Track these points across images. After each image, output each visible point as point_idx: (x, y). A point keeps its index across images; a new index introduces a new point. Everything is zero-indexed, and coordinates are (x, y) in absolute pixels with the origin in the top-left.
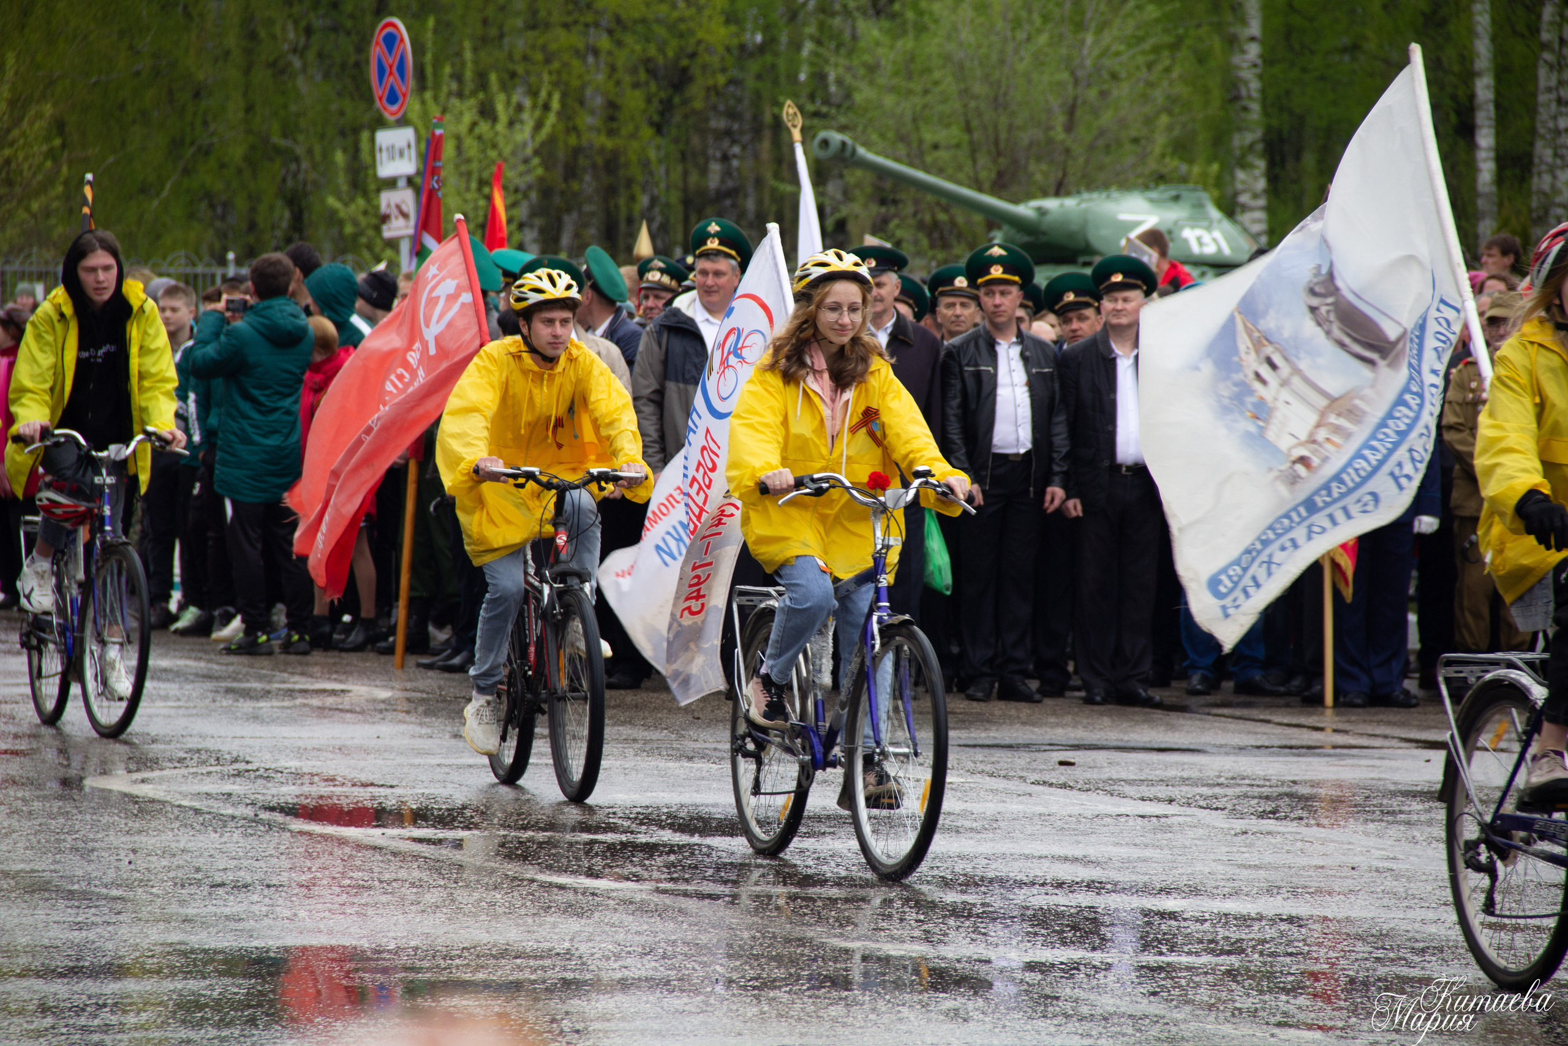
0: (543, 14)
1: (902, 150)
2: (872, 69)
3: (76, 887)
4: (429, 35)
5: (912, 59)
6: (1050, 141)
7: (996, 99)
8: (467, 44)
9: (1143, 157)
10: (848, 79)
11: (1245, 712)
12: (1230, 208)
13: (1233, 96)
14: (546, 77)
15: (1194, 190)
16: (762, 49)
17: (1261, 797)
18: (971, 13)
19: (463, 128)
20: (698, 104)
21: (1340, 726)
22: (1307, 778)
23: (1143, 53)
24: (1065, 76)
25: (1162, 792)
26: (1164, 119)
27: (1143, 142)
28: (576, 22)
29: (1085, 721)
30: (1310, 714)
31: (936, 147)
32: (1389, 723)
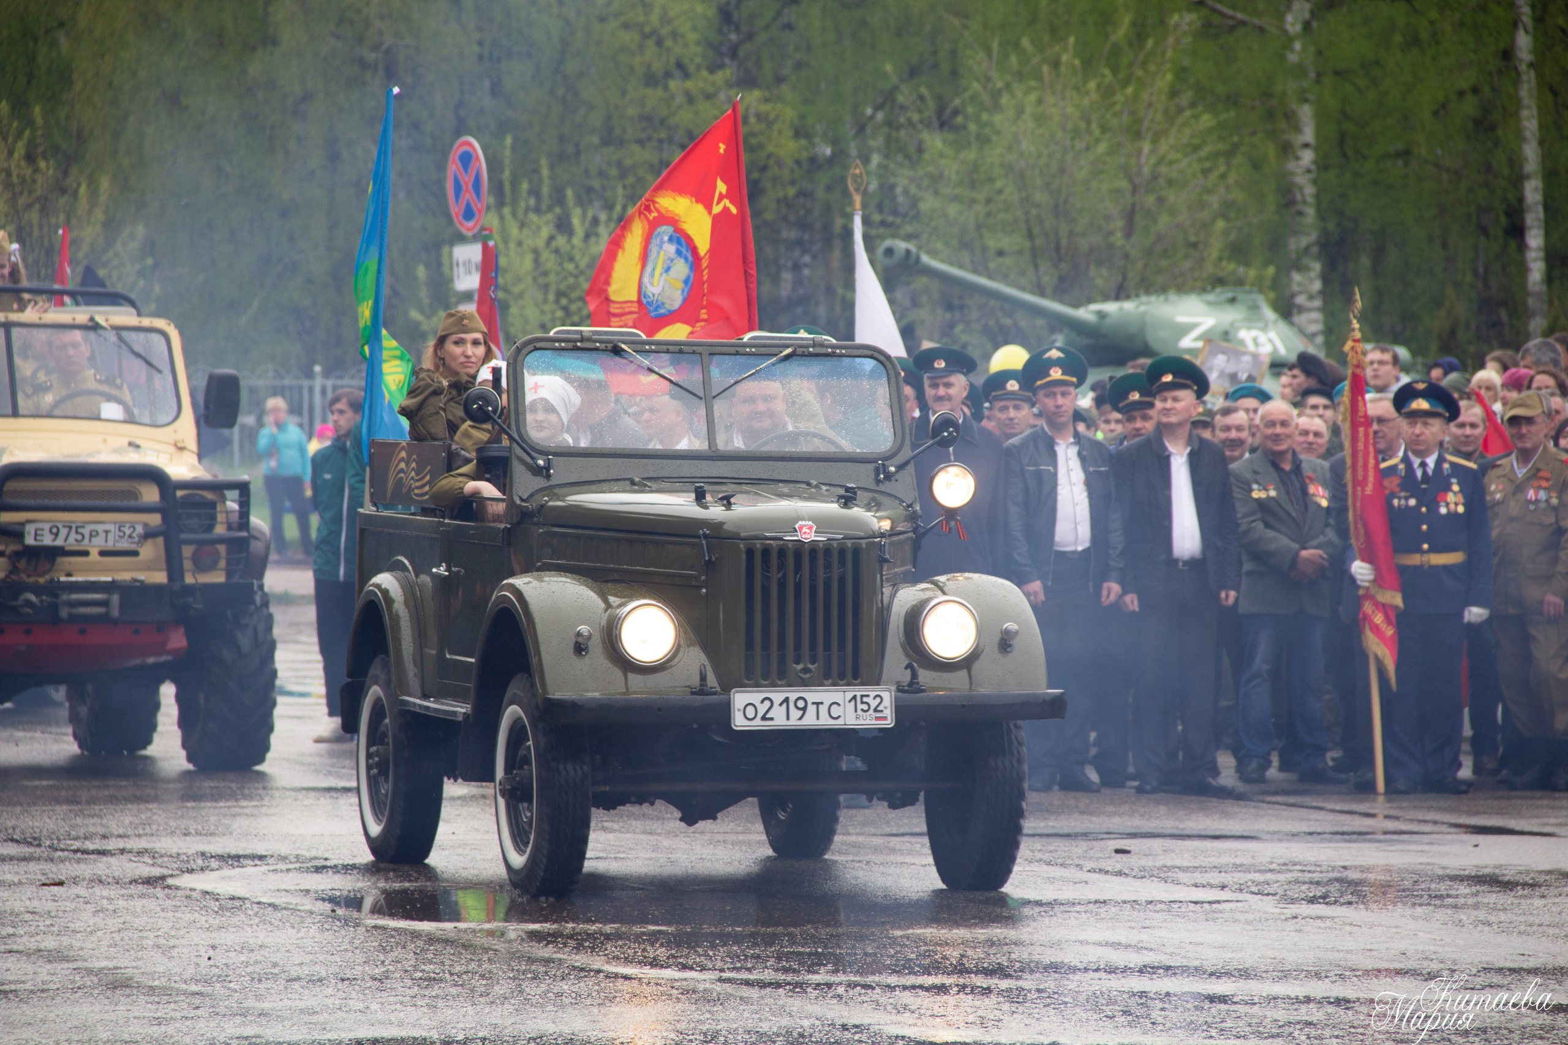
0: (618, 131)
1: (966, 257)
2: (936, 179)
3: (157, 983)
4: (507, 153)
5: (975, 168)
6: (1111, 246)
7: (1056, 206)
8: (544, 162)
9: (1202, 260)
10: (913, 190)
11: (1298, 799)
12: (1286, 310)
13: (1288, 198)
14: (620, 191)
15: (1250, 292)
16: (831, 161)
17: (1311, 883)
18: (1031, 125)
19: (540, 243)
20: (769, 216)
21: (1392, 812)
22: (1358, 863)
23: (1200, 160)
24: (1124, 184)
25: (1216, 878)
26: (1220, 224)
27: (1201, 247)
28: (649, 138)
29: (1142, 810)
30: (1362, 801)
31: (1001, 253)
32: (1439, 809)
